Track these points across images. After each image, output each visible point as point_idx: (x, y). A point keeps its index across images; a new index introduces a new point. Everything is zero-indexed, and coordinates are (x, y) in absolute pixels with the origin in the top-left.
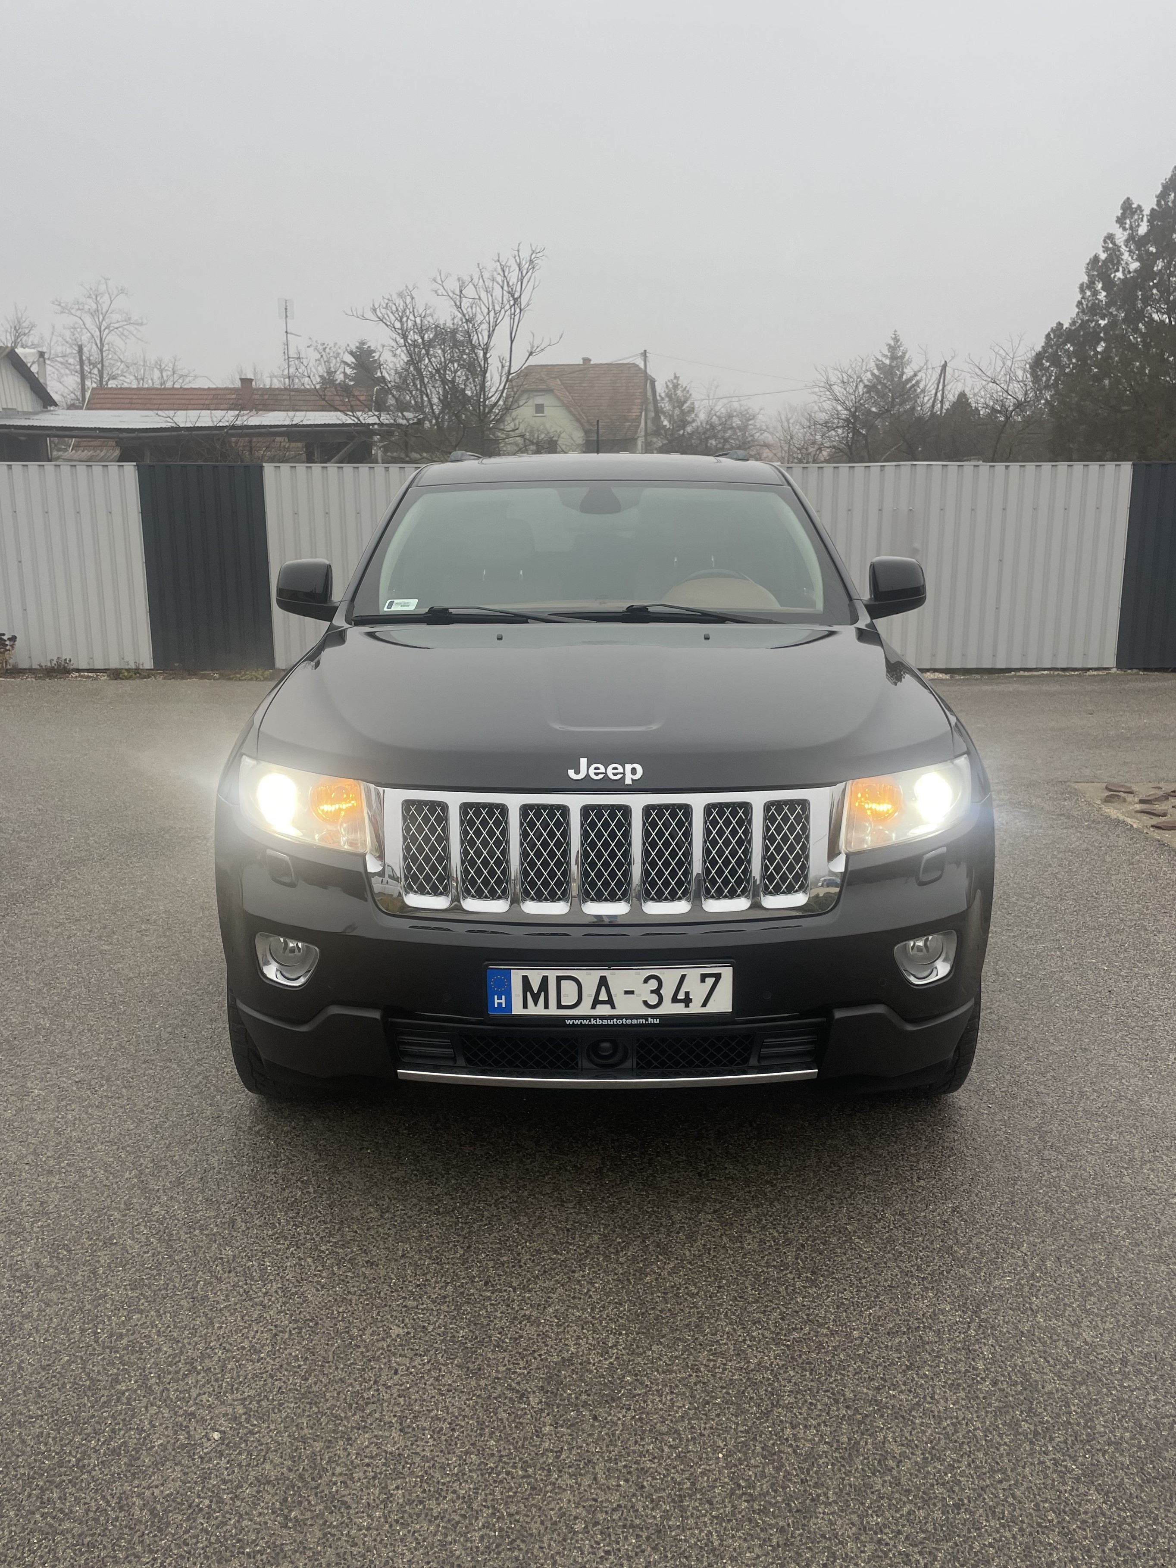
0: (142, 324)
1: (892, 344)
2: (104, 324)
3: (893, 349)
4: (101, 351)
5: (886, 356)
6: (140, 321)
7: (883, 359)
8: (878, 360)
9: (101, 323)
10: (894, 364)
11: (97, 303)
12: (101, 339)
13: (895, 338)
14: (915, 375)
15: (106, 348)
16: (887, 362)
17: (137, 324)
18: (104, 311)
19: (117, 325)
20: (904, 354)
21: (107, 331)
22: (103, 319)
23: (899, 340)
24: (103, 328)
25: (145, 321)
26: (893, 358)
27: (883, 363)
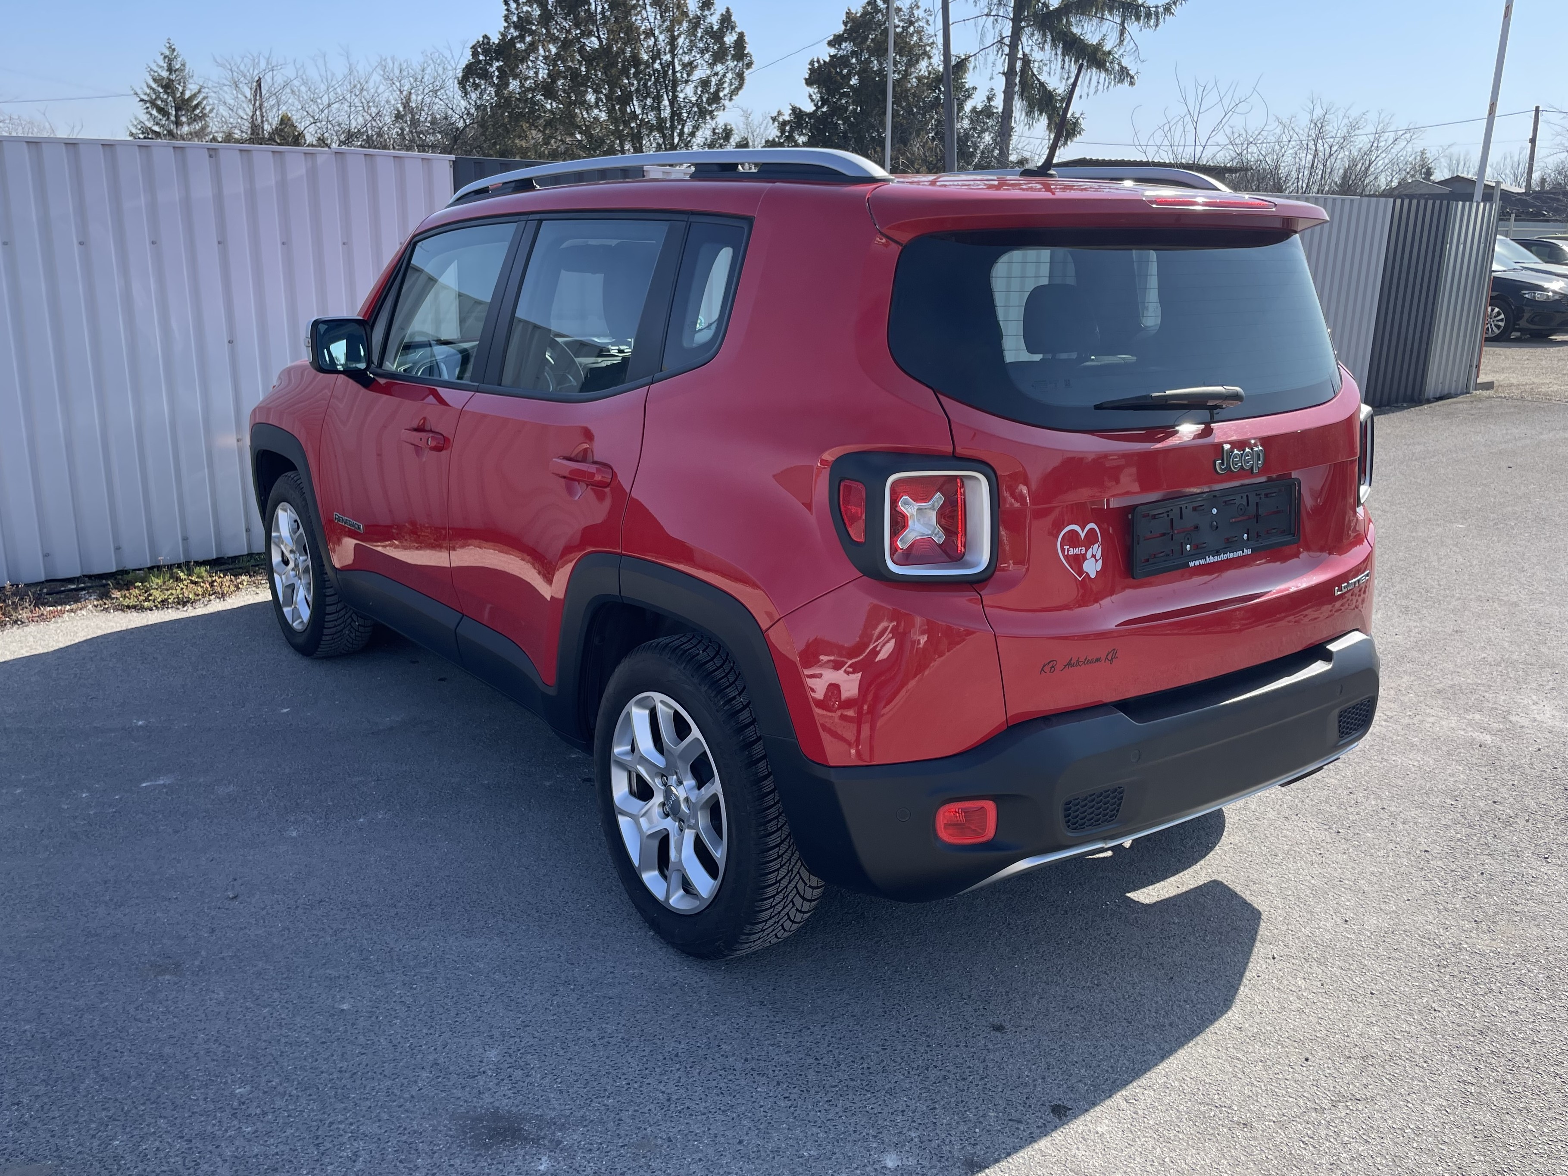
1: (168, 53)
3: (169, 60)
5: (161, 67)
7: (159, 71)
8: (151, 70)
10: (173, 77)
13: (170, 47)
14: (199, 92)
16: (165, 74)
20: (183, 65)
23: (174, 50)
26: (170, 70)
27: (159, 75)
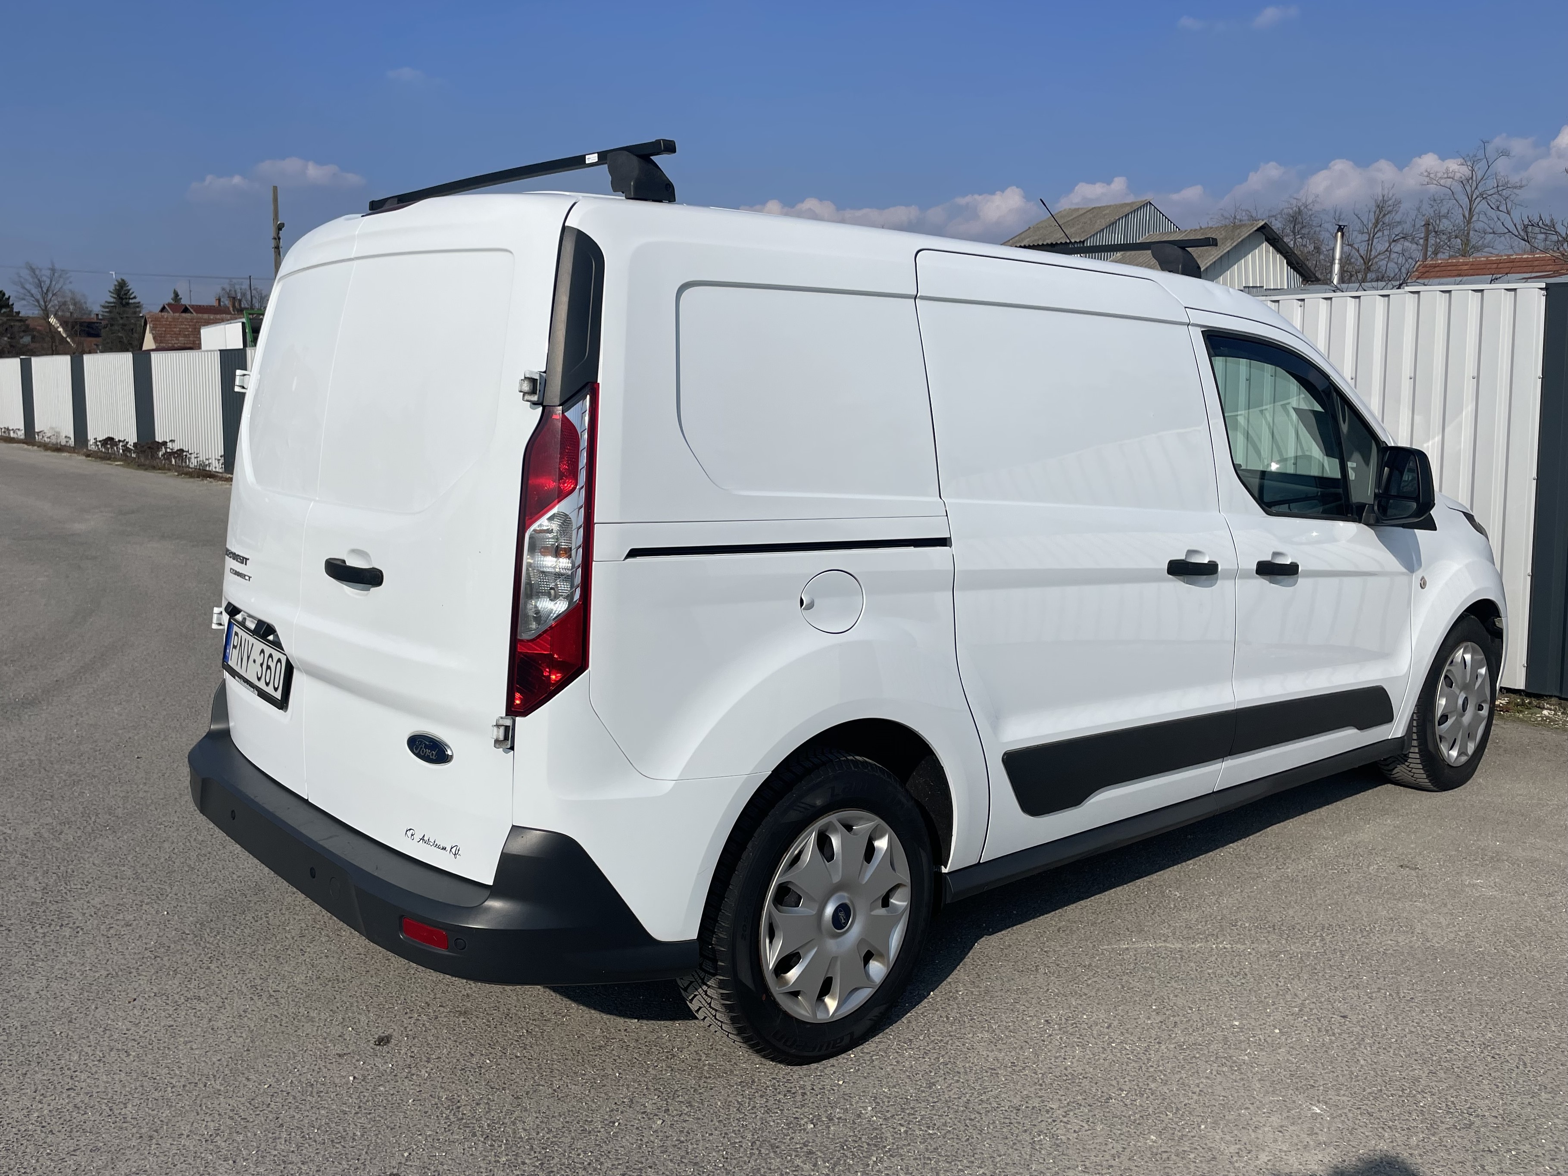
0: (1521, 187)
2: (1477, 193)
4: (1469, 222)
6: (1518, 185)
9: (1473, 193)
11: (1473, 170)
12: (1470, 209)
15: (1474, 219)
17: (1516, 187)
18: (1479, 178)
19: (1489, 193)
21: (1479, 199)
22: (1476, 188)
24: (1474, 197)
25: (1524, 183)
